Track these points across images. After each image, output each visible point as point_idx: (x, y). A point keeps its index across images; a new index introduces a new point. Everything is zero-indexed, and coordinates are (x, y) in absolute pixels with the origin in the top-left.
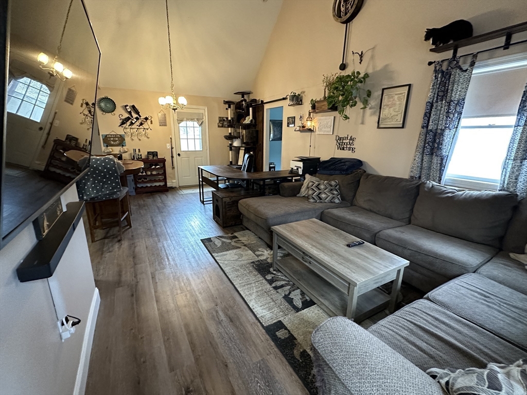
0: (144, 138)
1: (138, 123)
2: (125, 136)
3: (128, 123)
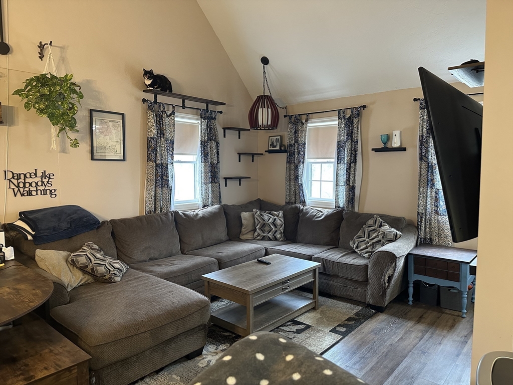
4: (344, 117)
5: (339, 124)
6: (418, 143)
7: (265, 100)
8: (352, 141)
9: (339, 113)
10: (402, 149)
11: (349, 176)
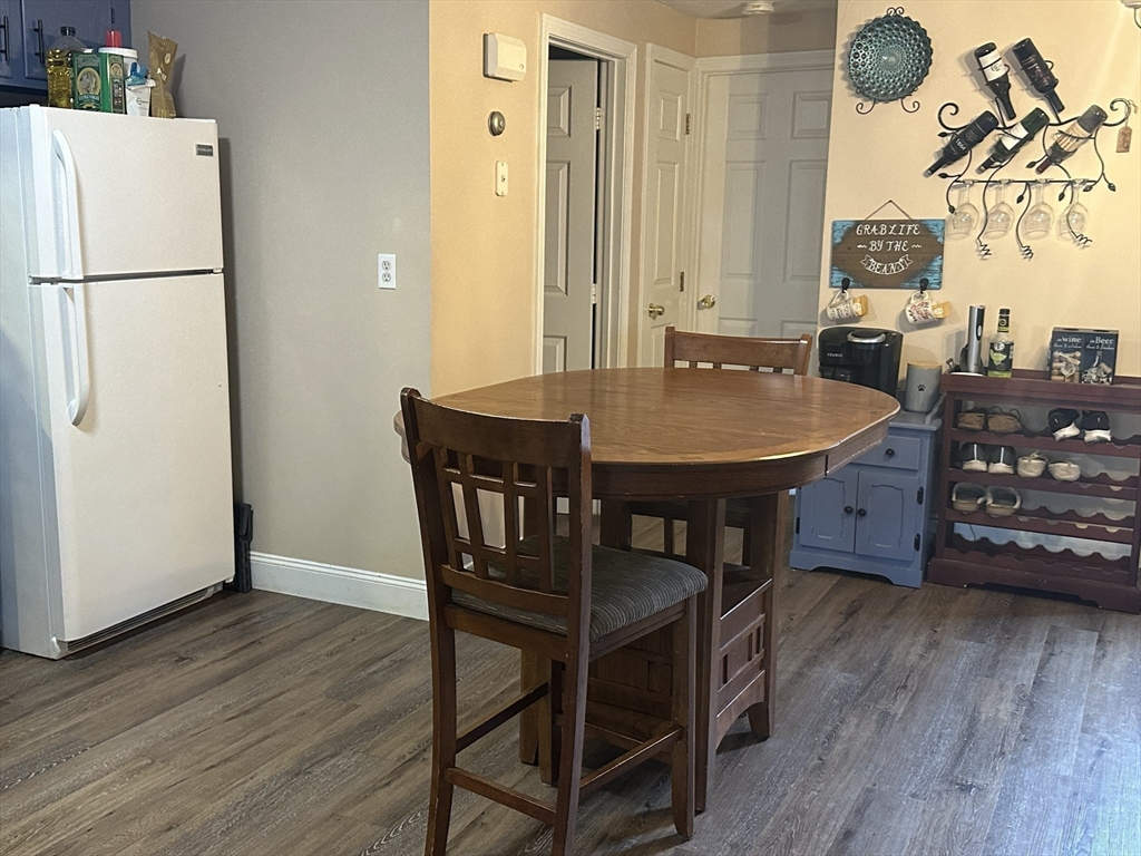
0: (1053, 243)
1: (1036, 150)
2: (950, 229)
3: (982, 152)
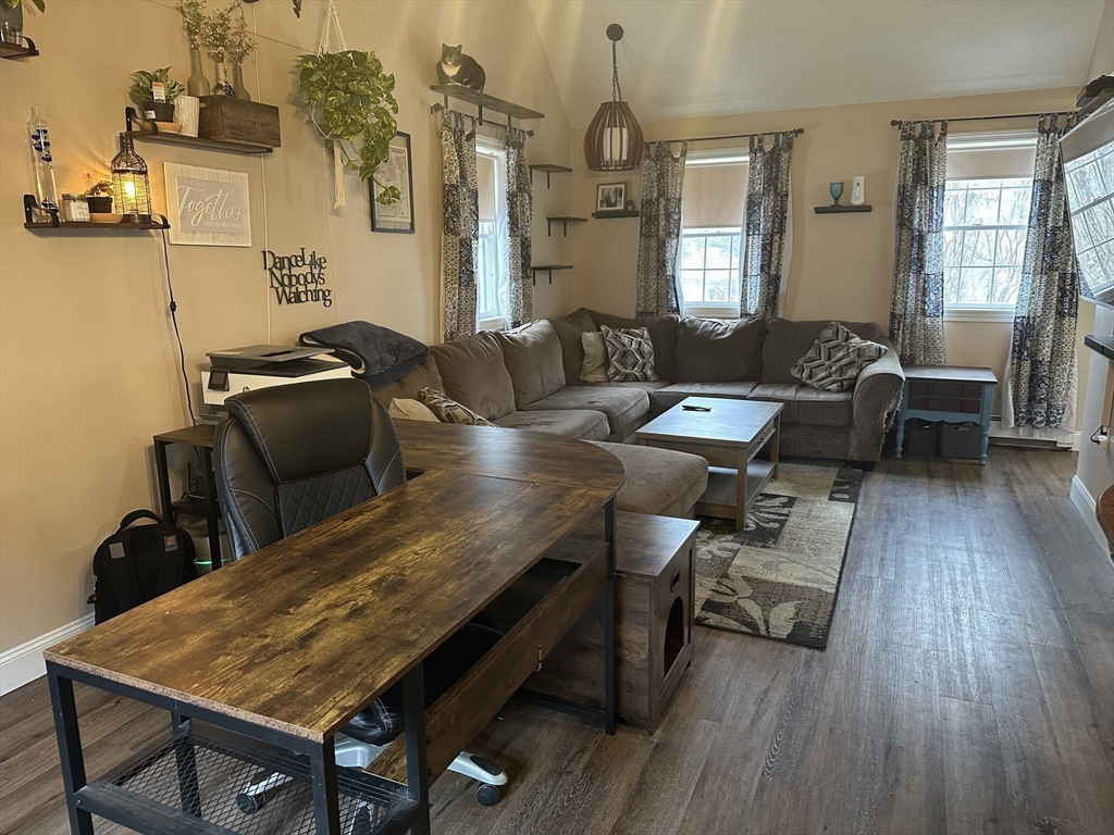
4: (761, 149)
5: (752, 162)
6: (894, 197)
7: (614, 112)
8: (776, 193)
9: (752, 142)
10: (866, 209)
11: (770, 256)
